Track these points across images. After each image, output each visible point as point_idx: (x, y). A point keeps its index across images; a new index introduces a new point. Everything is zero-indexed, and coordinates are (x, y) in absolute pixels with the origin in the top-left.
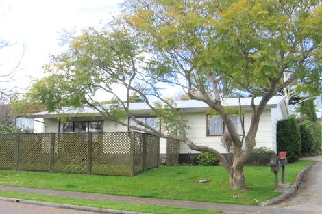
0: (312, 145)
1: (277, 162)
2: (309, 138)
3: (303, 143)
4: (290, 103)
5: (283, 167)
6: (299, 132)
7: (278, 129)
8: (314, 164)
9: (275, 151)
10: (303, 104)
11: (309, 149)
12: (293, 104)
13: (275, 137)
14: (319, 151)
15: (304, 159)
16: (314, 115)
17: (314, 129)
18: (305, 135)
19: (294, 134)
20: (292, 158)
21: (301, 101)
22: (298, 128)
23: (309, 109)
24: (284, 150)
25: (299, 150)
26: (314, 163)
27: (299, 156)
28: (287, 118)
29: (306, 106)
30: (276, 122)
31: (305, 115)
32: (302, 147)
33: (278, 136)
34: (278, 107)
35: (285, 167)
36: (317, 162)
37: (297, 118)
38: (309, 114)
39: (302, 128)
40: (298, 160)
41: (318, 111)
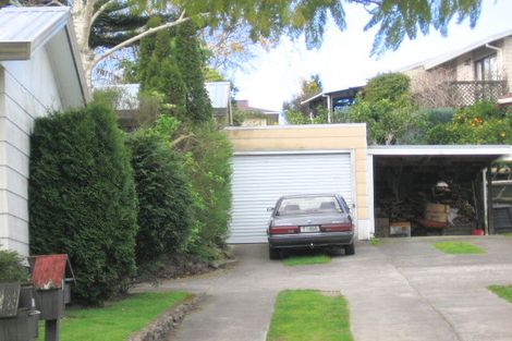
0: (184, 227)
1: (23, 303)
2: (172, 194)
3: (145, 218)
4: (95, 41)
5: (52, 325)
6: (129, 170)
7: (35, 157)
8: (194, 308)
9: (22, 251)
10: (148, 45)
11: (172, 243)
12: (111, 43)
13: (22, 189)
14: (217, 251)
15: (147, 287)
16: (200, 93)
17: (197, 156)
18: (154, 182)
19: (105, 176)
20: (98, 283)
21: (142, 33)
22: (125, 154)
23: (175, 68)
24: (60, 249)
25: (129, 247)
26: (193, 303)
27: (124, 274)
28: (76, 105)
29: (161, 56)
30: (26, 125)
31: (158, 96)
32: (143, 237)
33: (35, 185)
34: (37, 54)
35: (63, 323)
36: (205, 298)
37: (122, 106)
38: (173, 93)
39: (142, 151)
40: (124, 294)
41: (219, 79)
